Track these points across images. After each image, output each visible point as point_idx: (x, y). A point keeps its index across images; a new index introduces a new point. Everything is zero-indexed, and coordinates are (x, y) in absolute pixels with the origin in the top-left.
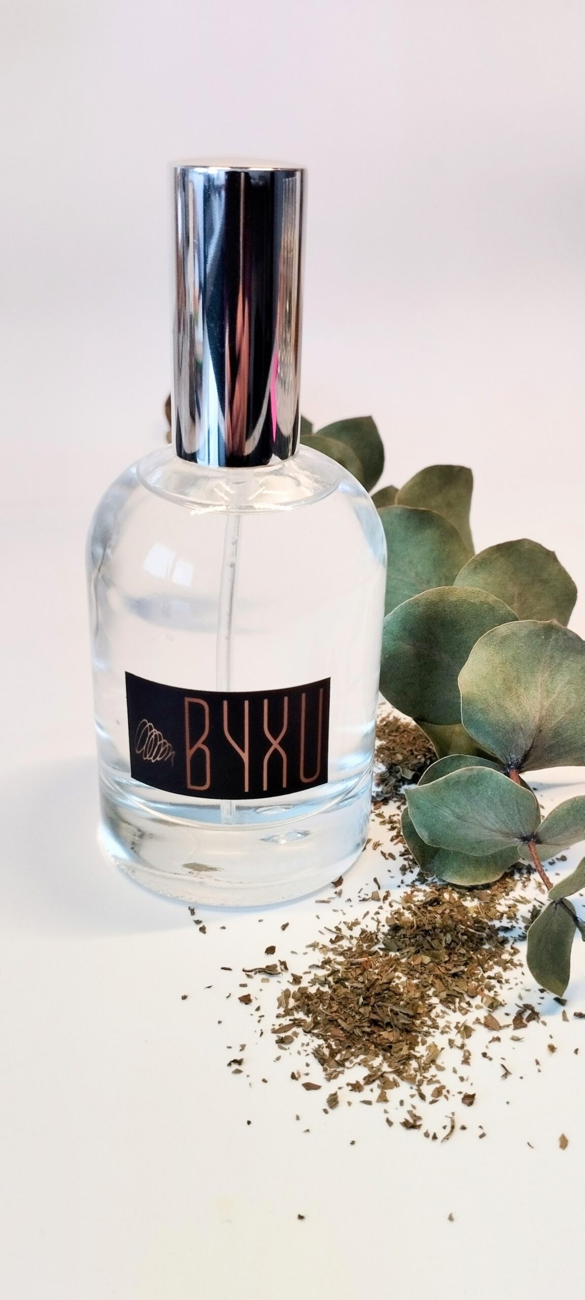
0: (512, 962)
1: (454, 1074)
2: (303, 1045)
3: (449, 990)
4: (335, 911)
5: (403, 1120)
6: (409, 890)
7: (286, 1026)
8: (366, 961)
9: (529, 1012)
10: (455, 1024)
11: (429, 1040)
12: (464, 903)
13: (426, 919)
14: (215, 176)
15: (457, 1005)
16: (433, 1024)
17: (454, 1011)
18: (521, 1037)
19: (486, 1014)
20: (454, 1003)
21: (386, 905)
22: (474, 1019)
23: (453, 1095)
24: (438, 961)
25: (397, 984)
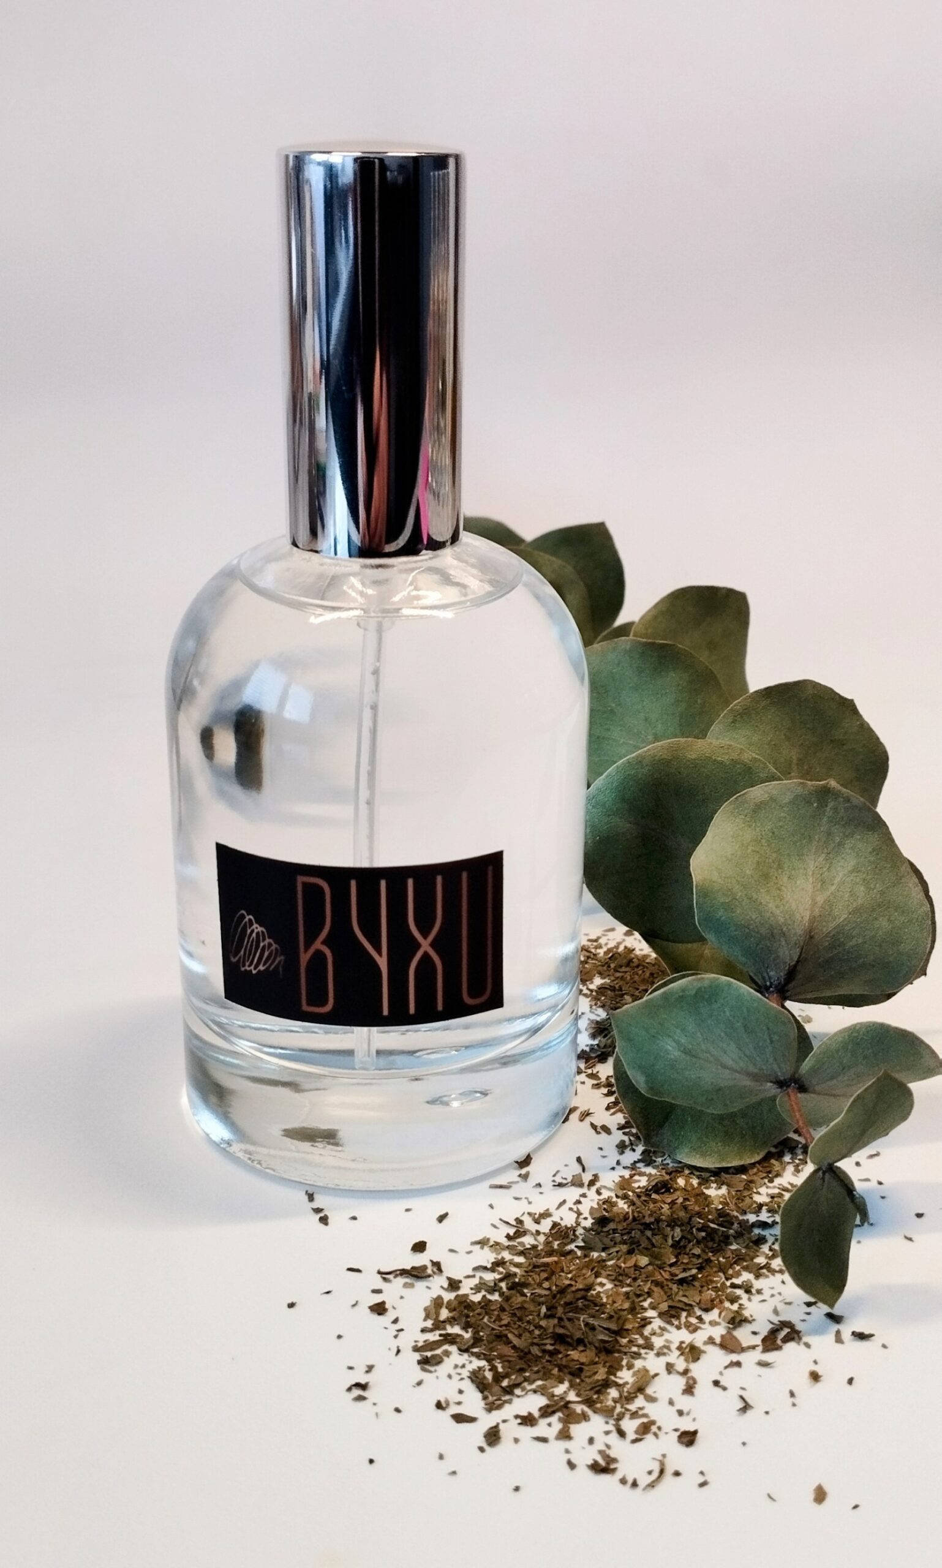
0: (769, 1267)
1: (670, 1407)
2: (456, 1366)
3: (673, 1301)
4: (516, 1199)
5: (590, 1462)
6: (627, 1174)
7: (434, 1342)
8: (555, 1262)
9: (786, 1331)
10: (677, 1344)
11: (638, 1364)
12: (706, 1191)
13: (648, 1210)
14: (340, 167)
15: (683, 1319)
16: (646, 1343)
17: (678, 1328)
18: (770, 1361)
19: (724, 1332)
20: (678, 1317)
21: (592, 1193)
22: (705, 1339)
23: (666, 1433)
24: (659, 1262)
25: (599, 1292)
